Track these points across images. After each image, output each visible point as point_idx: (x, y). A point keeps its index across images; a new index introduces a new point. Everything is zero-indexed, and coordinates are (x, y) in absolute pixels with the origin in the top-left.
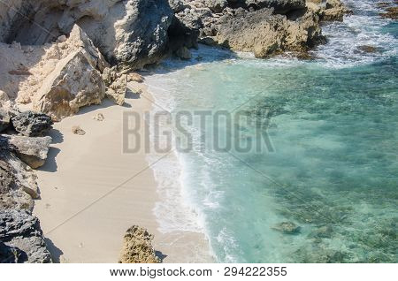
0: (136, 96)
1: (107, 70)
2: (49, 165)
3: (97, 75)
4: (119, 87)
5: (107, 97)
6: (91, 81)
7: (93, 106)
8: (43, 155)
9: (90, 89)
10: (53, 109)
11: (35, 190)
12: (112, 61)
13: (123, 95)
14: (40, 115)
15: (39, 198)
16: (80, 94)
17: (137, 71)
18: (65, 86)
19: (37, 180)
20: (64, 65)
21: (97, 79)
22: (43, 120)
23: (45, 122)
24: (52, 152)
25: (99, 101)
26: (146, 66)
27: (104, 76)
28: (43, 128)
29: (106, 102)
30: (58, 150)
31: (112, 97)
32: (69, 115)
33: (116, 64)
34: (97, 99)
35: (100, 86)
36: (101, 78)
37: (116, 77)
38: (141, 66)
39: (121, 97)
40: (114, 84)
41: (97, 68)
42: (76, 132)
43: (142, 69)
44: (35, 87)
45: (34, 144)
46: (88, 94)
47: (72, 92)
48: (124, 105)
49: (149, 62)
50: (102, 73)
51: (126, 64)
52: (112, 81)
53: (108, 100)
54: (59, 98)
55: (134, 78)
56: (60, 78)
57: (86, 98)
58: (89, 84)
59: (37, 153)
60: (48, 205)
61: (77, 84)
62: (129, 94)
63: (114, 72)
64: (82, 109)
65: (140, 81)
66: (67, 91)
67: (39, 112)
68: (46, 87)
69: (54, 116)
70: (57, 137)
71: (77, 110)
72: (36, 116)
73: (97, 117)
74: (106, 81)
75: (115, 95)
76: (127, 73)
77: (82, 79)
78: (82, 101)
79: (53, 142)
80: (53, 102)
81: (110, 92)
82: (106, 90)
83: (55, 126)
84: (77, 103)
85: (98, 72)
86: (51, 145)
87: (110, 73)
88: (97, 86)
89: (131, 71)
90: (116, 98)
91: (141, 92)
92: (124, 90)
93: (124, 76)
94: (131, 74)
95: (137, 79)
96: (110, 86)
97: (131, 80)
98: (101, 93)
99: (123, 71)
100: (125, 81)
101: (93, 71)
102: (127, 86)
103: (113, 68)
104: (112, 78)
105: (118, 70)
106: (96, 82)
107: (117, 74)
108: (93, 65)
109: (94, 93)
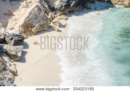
0: (64, 26)
1: (50, 14)
2: (22, 59)
3: (45, 16)
4: (56, 22)
5: (50, 27)
6: (43, 19)
7: (44, 31)
8: (19, 54)
9: (42, 22)
10: (24, 33)
11: (15, 71)
12: (53, 9)
13: (58, 26)
14: (18, 35)
15: (17, 75)
16: (37, 25)
17: (65, 14)
18: (30, 21)
19: (16, 67)
20: (30, 11)
21: (45, 18)
22: (19, 37)
23: (20, 38)
24: (24, 53)
25: (46, 29)
26: (69, 12)
27: (49, 17)
28: (19, 41)
29: (50, 29)
30: (26, 52)
31: (53, 27)
32: (32, 36)
33: (55, 11)
34: (45, 28)
35: (47, 21)
36: (48, 17)
37: (55, 17)
38: (67, 12)
39: (57, 27)
40: (54, 21)
41: (46, 12)
42: (35, 44)
43: (67, 13)
44: (16, 22)
45: (15, 49)
46: (41, 25)
47: (34, 24)
48: (59, 31)
49: (70, 10)
50: (48, 15)
51: (60, 11)
52: (53, 19)
54: (27, 27)
56: (28, 17)
57: (40, 27)
58: (42, 21)
59: (17, 53)
60: (21, 79)
61: (36, 21)
62: (61, 26)
63: (53, 15)
64: (38, 33)
65: (66, 19)
66: (31, 24)
67: (18, 34)
68: (21, 22)
69: (25, 36)
70: (26, 46)
71: (36, 33)
72: (16, 35)
74: (50, 19)
75: (54, 26)
76: (60, 15)
77: (38, 18)
78: (38, 29)
79: (24, 48)
80: (24, 29)
81: (52, 24)
82: (50, 23)
83: (25, 41)
84: (36, 29)
85: (46, 15)
86: (23, 50)
87: (52, 15)
88: (45, 21)
89: (62, 14)
90: (55, 28)
91: (66, 25)
92: (58, 23)
93: (58, 17)
94: (62, 16)
95: (64, 18)
96: (52, 22)
97: (62, 19)
98: (47, 25)
99: (58, 14)
100: (59, 19)
101: (44, 14)
102: (60, 22)
103: (53, 13)
104: (52, 18)
105: (56, 14)
106: (45, 19)
107: (55, 16)
108: (44, 11)
109: (44, 25)
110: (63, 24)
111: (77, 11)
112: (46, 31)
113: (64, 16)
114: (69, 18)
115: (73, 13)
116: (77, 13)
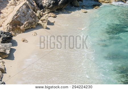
0: (52, 24)
1: (38, 11)
2: (10, 57)
3: (34, 14)
4: (44, 20)
5: (38, 24)
6: (31, 16)
8: (8, 52)
9: (30, 20)
10: (13, 30)
11: (4, 69)
12: (41, 7)
13: (46, 24)
14: (6, 33)
15: (6, 73)
16: (25, 23)
17: (53, 12)
18: (18, 19)
19: (4, 64)
20: (18, 9)
21: (34, 16)
23: (9, 36)
24: (12, 51)
25: (35, 26)
26: (58, 10)
27: (37, 15)
28: (8, 39)
30: (15, 50)
31: (41, 24)
32: (20, 33)
35: (35, 19)
36: (36, 15)
37: (43, 15)
38: (55, 9)
39: (45, 25)
40: (42, 18)
41: (34, 10)
42: (24, 41)
43: (56, 11)
44: (4, 19)
45: (4, 47)
46: (29, 23)
47: (22, 22)
48: (47, 28)
49: (58, 8)
50: (36, 13)
51: (48, 8)
52: (41, 17)
53: (39, 26)
54: (16, 24)
56: (16, 15)
57: (28, 25)
58: (30, 18)
59: (5, 51)
60: (10, 76)
61: (24, 18)
62: (49, 23)
63: (42, 13)
64: (27, 30)
65: (55, 17)
66: (19, 22)
67: (6, 31)
68: (9, 19)
69: (13, 34)
70: (15, 43)
71: (24, 30)
72: (4, 33)
73: (34, 34)
74: (38, 17)
75: (42, 24)
76: (48, 13)
77: (27, 16)
78: (27, 27)
79: (13, 46)
80: (12, 26)
81: (40, 22)
82: (38, 21)
83: (14, 38)
84: (24, 27)
85: (35, 12)
86: (12, 47)
87: (40, 13)
88: (34, 19)
89: (50, 12)
90: (43, 25)
91: (55, 22)
92: (47, 21)
93: (47, 14)
94: (50, 14)
95: (53, 16)
96: (40, 19)
97: (50, 16)
98: (36, 22)
100: (47, 17)
101: (32, 12)
102: (48, 19)
103: (41, 10)
104: (41, 15)
105: (44, 11)
106: (33, 17)
107: (44, 14)
108: (32, 9)
109: (32, 23)
110: (52, 21)
111: (65, 9)
112: (35, 29)
113: (52, 13)
114: (57, 15)
115: (61, 11)
116: (65, 10)
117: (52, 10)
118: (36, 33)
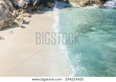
0: (28, 23)
1: (14, 11)
3: (10, 13)
4: (20, 19)
5: (14, 23)
6: (7, 16)
7: (8, 27)
9: (7, 19)
12: (17, 7)
13: (22, 23)
16: (2, 22)
17: (28, 12)
21: (10, 15)
25: (11, 25)
26: (32, 10)
27: (13, 14)
29: (14, 25)
31: (17, 23)
33: (19, 9)
35: (11, 18)
36: (12, 15)
37: (19, 15)
38: (30, 10)
39: (21, 24)
40: (18, 18)
41: (10, 10)
43: (30, 11)
46: (6, 22)
48: (22, 27)
49: (33, 8)
50: (12, 13)
51: (23, 9)
52: (17, 16)
53: (15, 25)
55: (27, 15)
57: (5, 24)
62: (24, 22)
63: (17, 13)
64: (3, 28)
65: (30, 17)
73: (10, 32)
74: (14, 16)
75: (18, 23)
76: (24, 13)
77: (3, 15)
78: (3, 25)
81: (16, 21)
82: (14, 20)
84: (1, 26)
85: (11, 12)
87: (16, 12)
88: (10, 18)
89: (25, 12)
90: (19, 24)
91: (30, 21)
92: (22, 20)
93: (22, 14)
94: (25, 13)
95: (28, 16)
96: (16, 19)
97: (25, 16)
98: (12, 22)
99: (22, 12)
100: (23, 16)
101: (8, 12)
102: (24, 19)
103: (17, 10)
104: (17, 15)
105: (20, 11)
106: (10, 17)
107: (19, 13)
108: (8, 9)
109: (9, 22)
110: (27, 21)
111: (39, 9)
112: (11, 27)
113: (27, 13)
114: (32, 15)
115: (36, 11)
116: (39, 11)
117: (27, 11)
118: (12, 31)
